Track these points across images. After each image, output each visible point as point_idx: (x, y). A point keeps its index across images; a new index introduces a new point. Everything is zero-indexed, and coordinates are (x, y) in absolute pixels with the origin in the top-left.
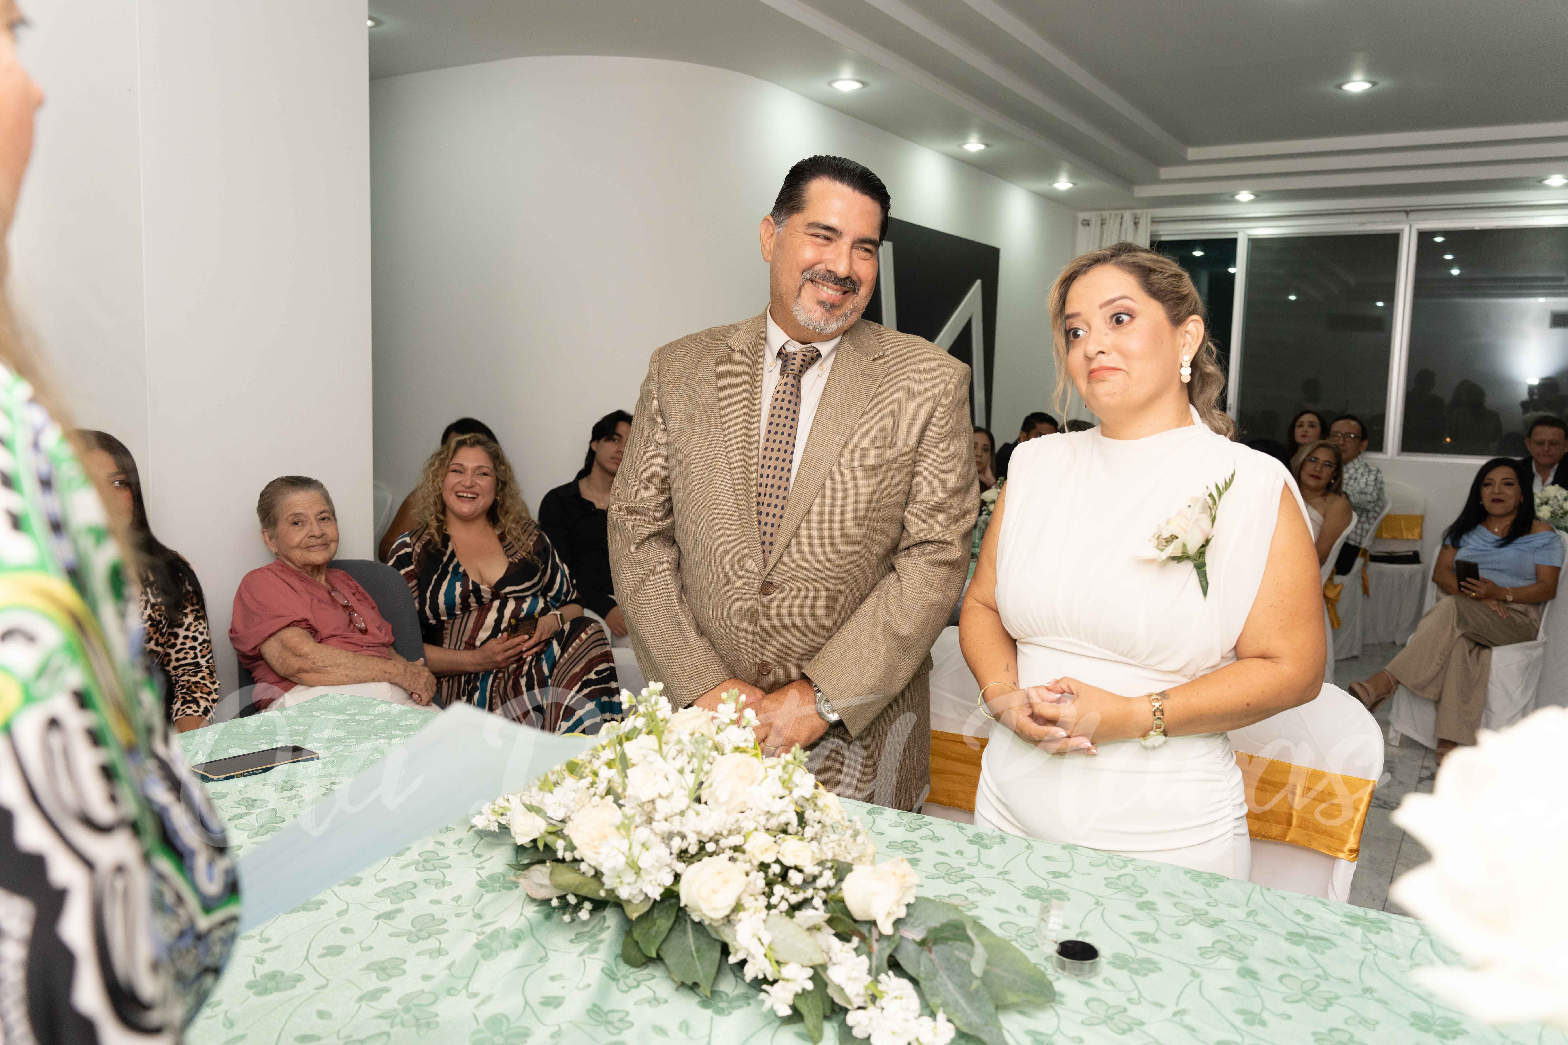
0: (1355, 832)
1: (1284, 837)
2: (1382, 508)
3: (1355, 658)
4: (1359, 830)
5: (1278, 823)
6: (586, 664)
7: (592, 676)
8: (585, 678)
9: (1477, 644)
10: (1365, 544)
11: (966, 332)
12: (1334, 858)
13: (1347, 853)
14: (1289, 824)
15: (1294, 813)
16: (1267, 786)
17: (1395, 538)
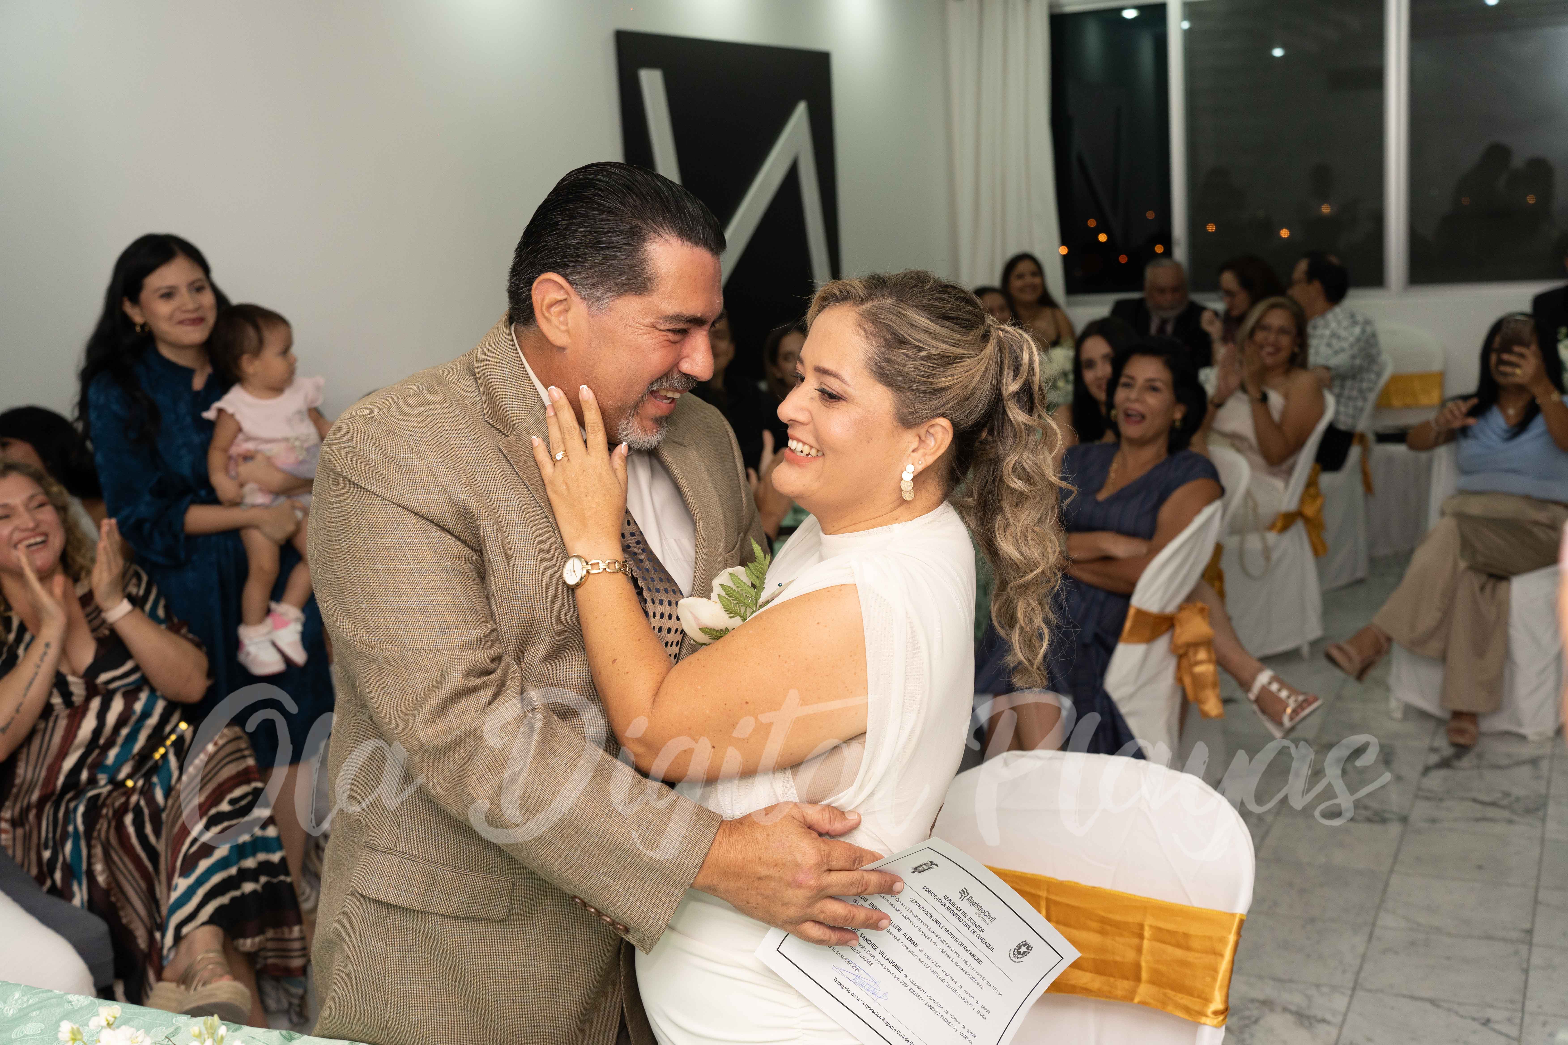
0: (1221, 987)
1: (1132, 1000)
2: (1379, 375)
3: (1360, 582)
4: (1226, 982)
5: (1124, 977)
6: (214, 791)
7: (225, 807)
8: (213, 811)
9: (1491, 576)
10: (1363, 425)
11: (792, 179)
12: (1198, 1024)
13: (1212, 1016)
14: (1138, 979)
15: (1143, 964)
16: (1109, 928)
17: (1407, 407)
